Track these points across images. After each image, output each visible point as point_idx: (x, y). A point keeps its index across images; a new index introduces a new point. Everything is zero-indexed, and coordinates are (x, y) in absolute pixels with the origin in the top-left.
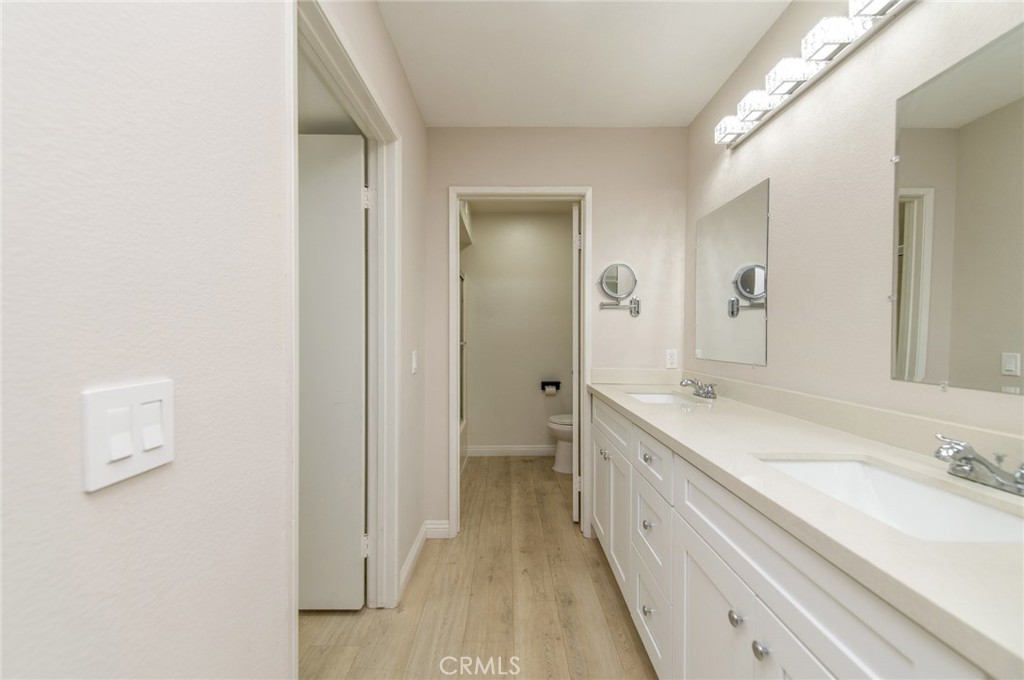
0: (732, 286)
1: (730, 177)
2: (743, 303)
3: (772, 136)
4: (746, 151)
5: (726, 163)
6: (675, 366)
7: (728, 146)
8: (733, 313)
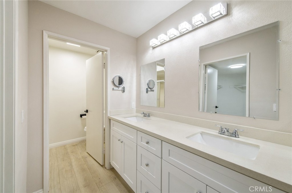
0: (147, 85)
1: (151, 56)
2: (149, 89)
3: (165, 47)
4: (157, 50)
5: (151, 51)
6: (134, 107)
7: (152, 47)
8: (147, 92)
